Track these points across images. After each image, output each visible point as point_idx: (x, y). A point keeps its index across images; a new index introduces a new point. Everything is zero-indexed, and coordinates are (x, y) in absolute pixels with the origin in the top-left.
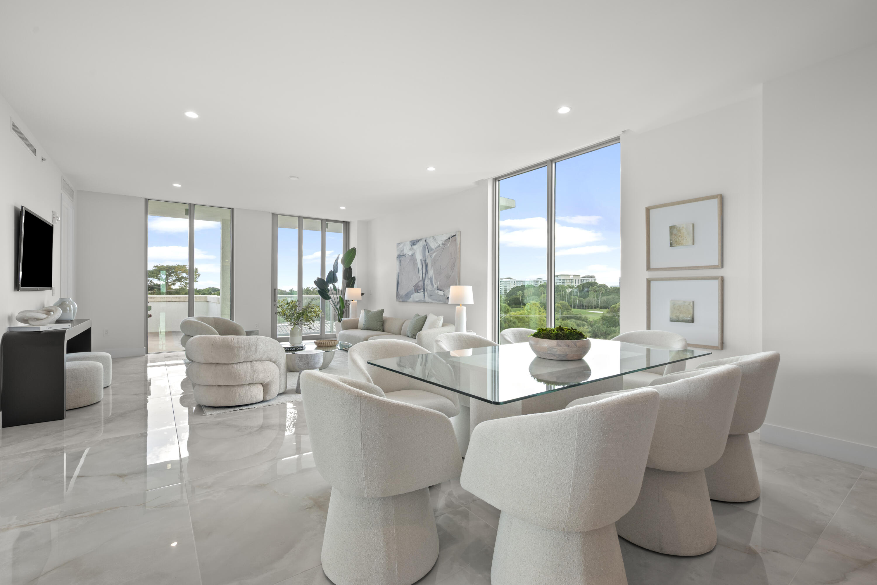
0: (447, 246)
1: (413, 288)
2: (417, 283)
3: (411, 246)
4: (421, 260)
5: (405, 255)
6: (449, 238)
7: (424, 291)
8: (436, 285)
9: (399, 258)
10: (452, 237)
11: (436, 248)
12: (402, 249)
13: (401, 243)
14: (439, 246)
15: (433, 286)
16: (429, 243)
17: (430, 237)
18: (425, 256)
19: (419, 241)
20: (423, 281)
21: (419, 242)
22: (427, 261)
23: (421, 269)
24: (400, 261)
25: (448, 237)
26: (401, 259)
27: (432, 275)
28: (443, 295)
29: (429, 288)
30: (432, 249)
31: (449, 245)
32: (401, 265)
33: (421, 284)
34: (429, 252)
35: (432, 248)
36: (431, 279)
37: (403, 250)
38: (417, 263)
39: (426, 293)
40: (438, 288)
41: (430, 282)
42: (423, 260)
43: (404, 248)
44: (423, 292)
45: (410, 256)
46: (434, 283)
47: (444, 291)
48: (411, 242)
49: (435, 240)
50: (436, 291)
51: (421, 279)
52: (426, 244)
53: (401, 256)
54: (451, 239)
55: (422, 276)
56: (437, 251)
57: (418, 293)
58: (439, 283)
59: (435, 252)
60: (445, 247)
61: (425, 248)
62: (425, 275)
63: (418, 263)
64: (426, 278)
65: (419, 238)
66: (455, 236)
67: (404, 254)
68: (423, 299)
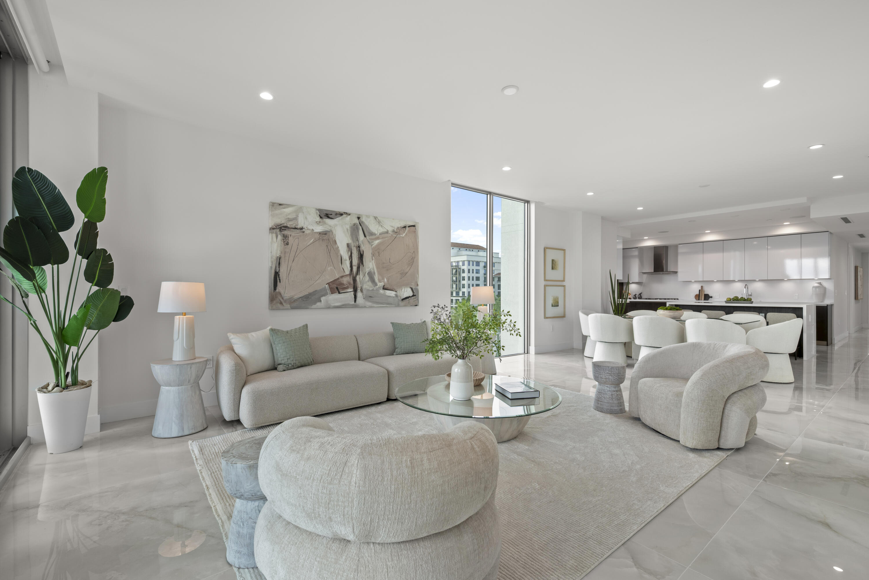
0: (401, 236)
1: (327, 286)
2: (338, 279)
3: (321, 217)
4: (348, 245)
5: (302, 229)
6: (405, 227)
7: (355, 291)
8: (381, 284)
9: (280, 231)
10: (409, 227)
11: (380, 234)
12: (290, 217)
13: (288, 206)
14: (387, 232)
15: (376, 285)
16: (366, 223)
17: (368, 217)
18: (358, 240)
19: (341, 215)
20: (351, 277)
21: (342, 217)
22: (363, 248)
23: (348, 258)
24: (285, 237)
25: (403, 224)
26: (286, 232)
27: (373, 269)
28: (394, 296)
29: (365, 287)
30: (372, 234)
31: (404, 235)
32: (287, 244)
33: (346, 280)
34: (365, 236)
35: (373, 232)
36: (371, 275)
37: (296, 219)
38: (338, 247)
39: (359, 294)
40: (385, 287)
41: (368, 278)
42: (352, 245)
43: (297, 216)
44: (353, 293)
45: (317, 233)
46: (376, 280)
47: (396, 292)
48: (320, 210)
49: (379, 222)
50: (382, 291)
51: (347, 272)
52: (360, 223)
53: (286, 227)
54: (407, 228)
55: (349, 268)
56: (382, 238)
57: (339, 293)
58: (388, 281)
59: (378, 238)
60: (398, 236)
61: (358, 229)
62: (358, 268)
63: (340, 248)
64: (361, 272)
65: (342, 210)
66: (414, 226)
67: (299, 227)
68: (353, 303)
